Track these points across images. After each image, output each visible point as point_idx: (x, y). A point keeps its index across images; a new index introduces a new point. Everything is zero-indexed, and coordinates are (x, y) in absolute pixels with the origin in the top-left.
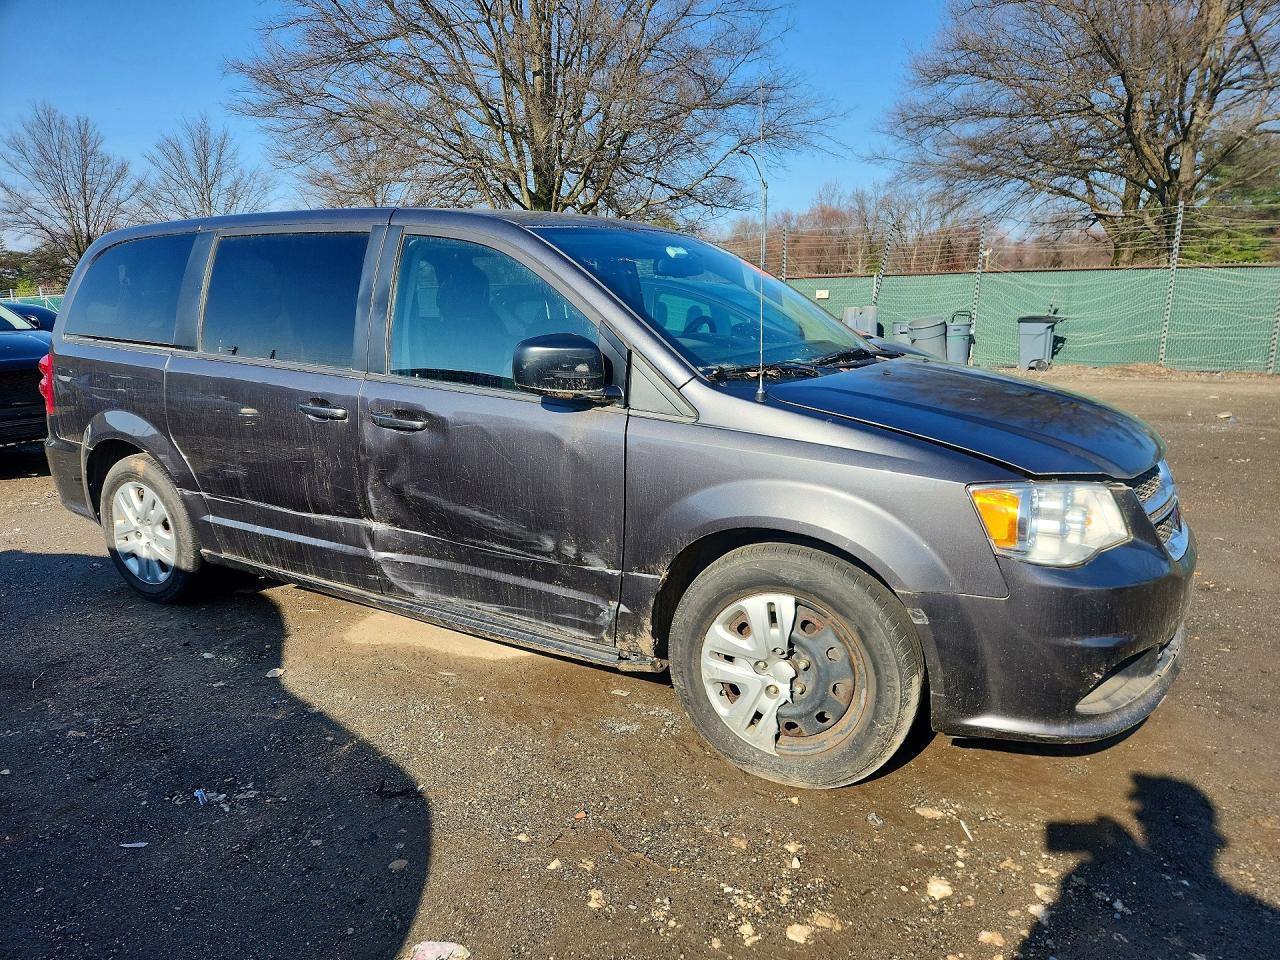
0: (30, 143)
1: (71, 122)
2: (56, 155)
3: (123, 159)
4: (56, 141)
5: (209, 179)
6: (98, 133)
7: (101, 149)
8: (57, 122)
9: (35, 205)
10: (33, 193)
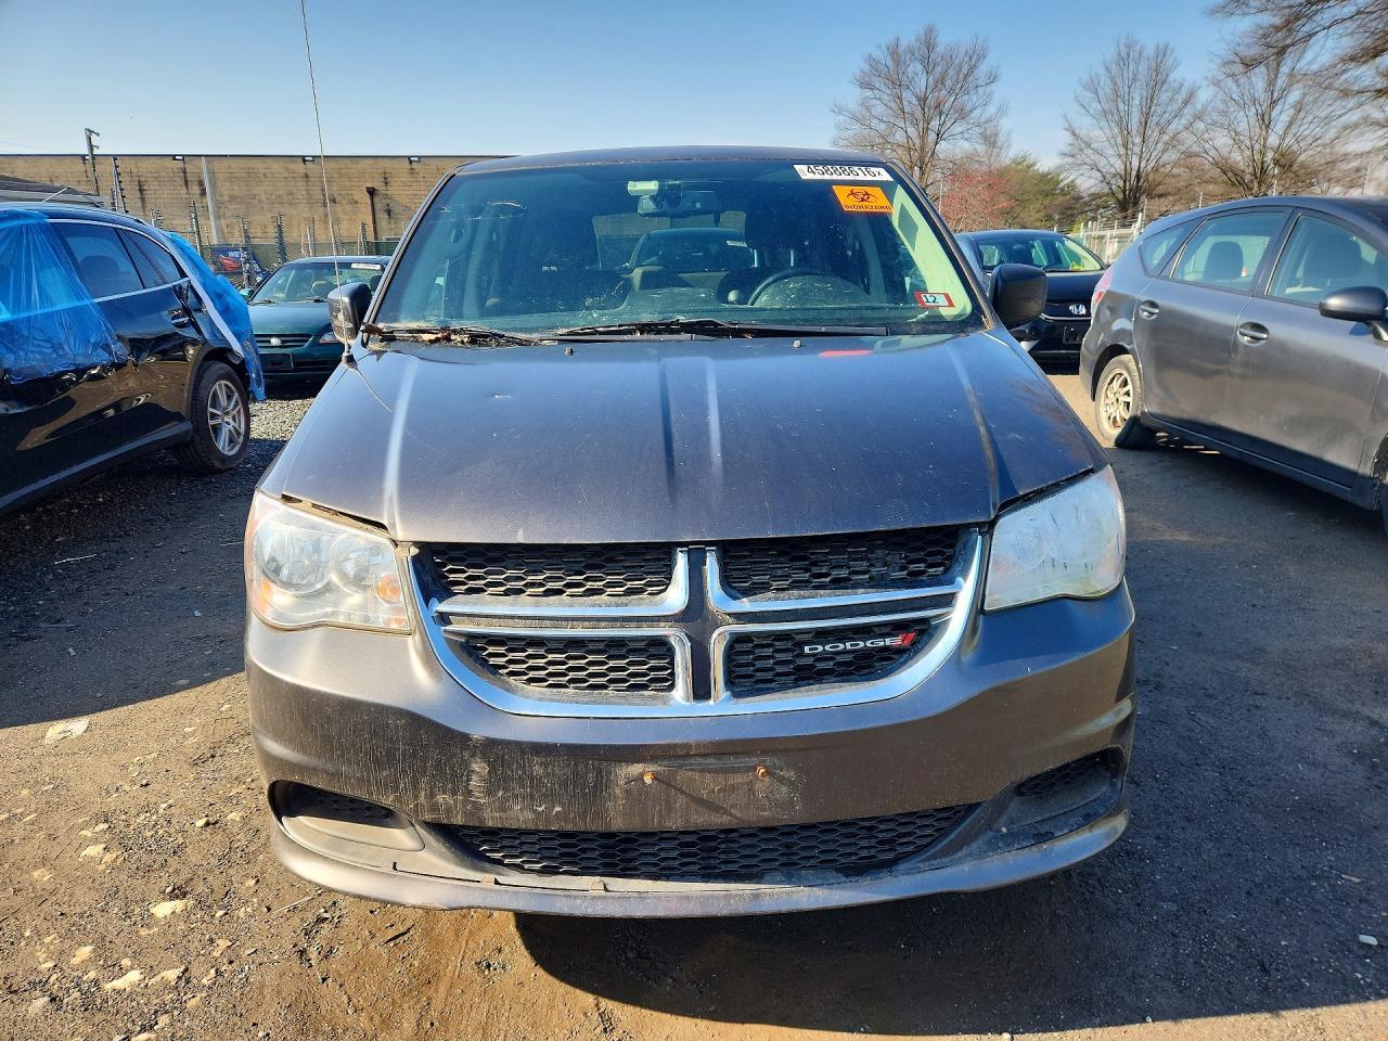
0: (1105, 82)
1: (1150, 51)
2: (1126, 89)
3: (1194, 83)
4: (1131, 73)
5: (1276, 94)
6: (1175, 60)
7: (1175, 76)
8: (1137, 53)
9: (1094, 146)
10: (1096, 133)
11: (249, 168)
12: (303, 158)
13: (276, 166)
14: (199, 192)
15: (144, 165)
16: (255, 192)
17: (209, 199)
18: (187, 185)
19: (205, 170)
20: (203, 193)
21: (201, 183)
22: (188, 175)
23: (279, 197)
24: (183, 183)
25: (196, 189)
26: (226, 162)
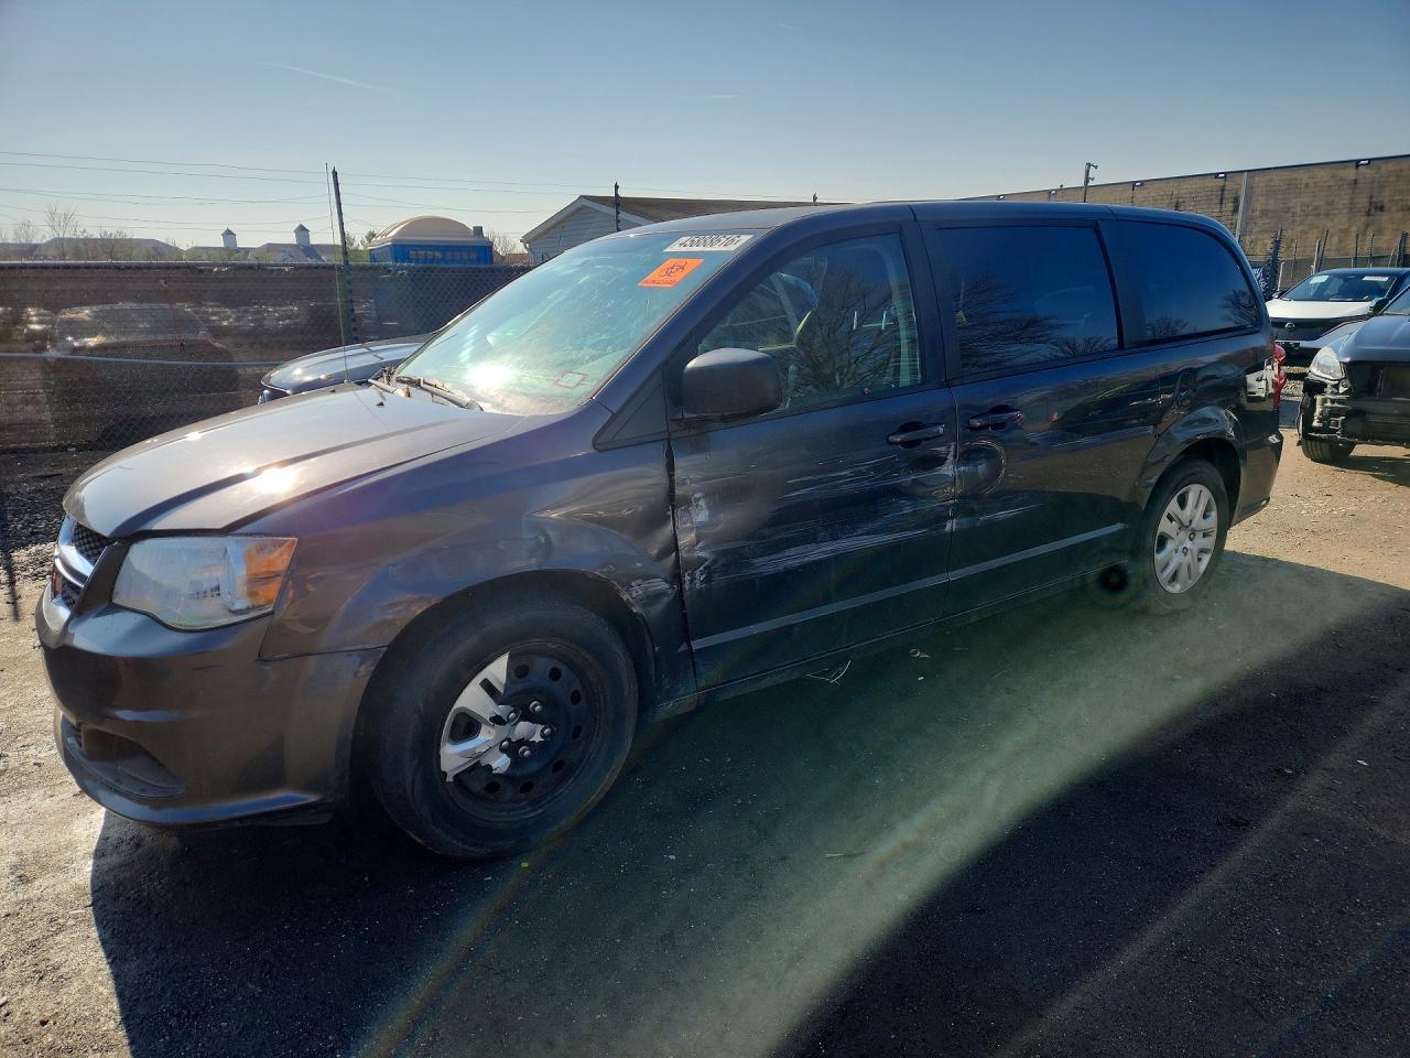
11: (1291, 180)
12: (1357, 163)
13: (1322, 174)
14: (1231, 209)
15: (1186, 186)
16: (1290, 205)
17: (1239, 217)
18: (1221, 203)
19: (1244, 188)
20: (1235, 210)
21: (1236, 200)
22: (1226, 193)
23: (1317, 208)
24: (1218, 201)
25: (1229, 206)
26: (1268, 176)
